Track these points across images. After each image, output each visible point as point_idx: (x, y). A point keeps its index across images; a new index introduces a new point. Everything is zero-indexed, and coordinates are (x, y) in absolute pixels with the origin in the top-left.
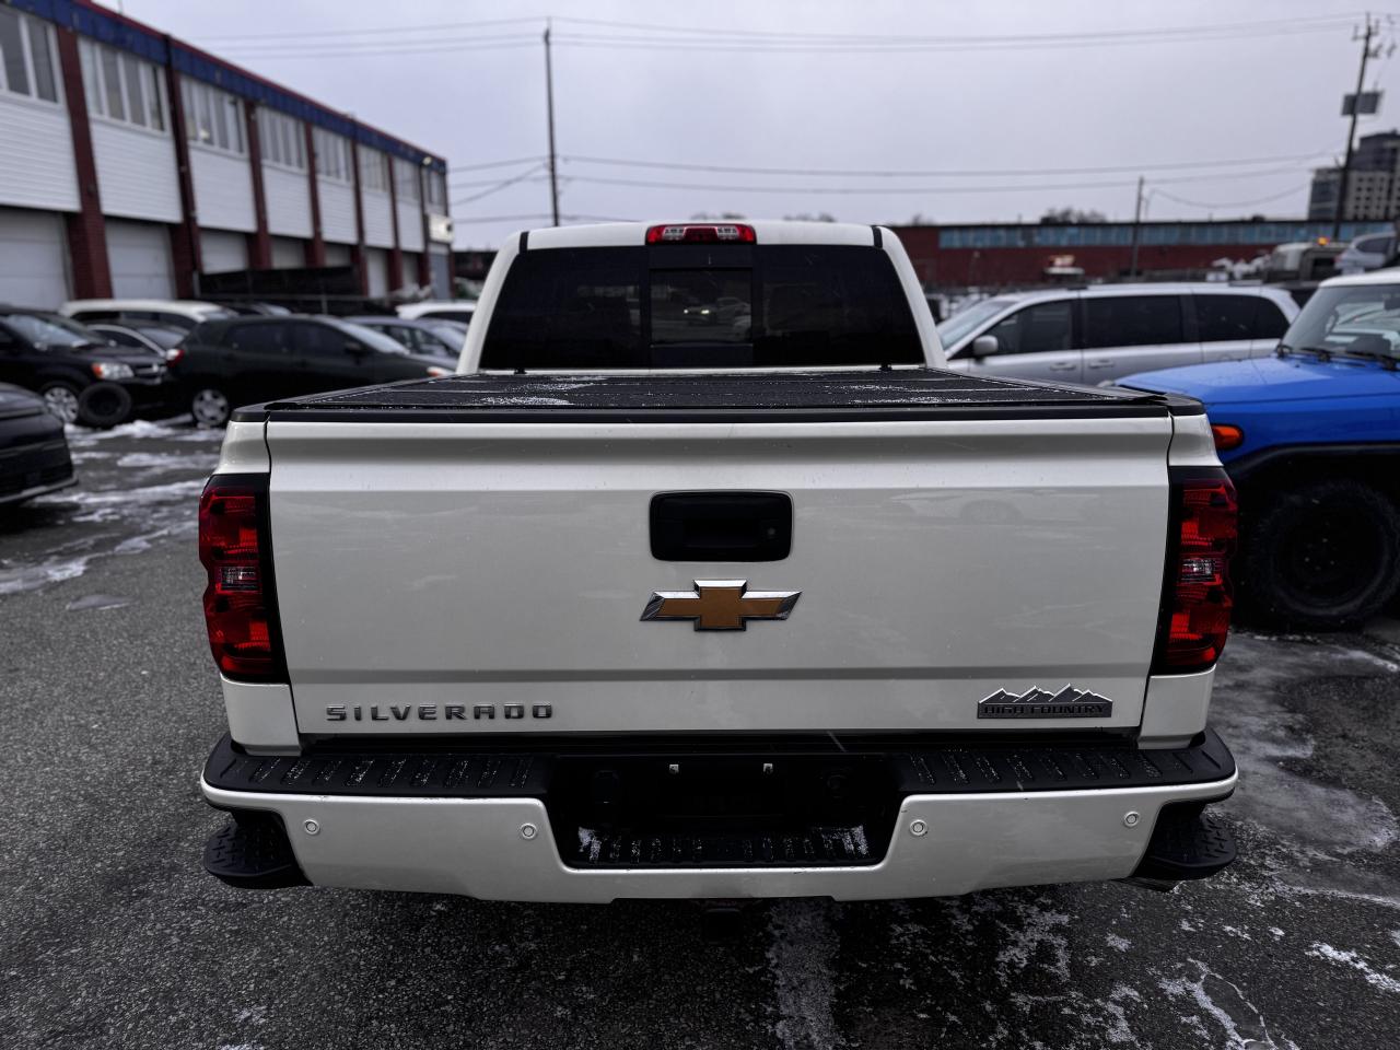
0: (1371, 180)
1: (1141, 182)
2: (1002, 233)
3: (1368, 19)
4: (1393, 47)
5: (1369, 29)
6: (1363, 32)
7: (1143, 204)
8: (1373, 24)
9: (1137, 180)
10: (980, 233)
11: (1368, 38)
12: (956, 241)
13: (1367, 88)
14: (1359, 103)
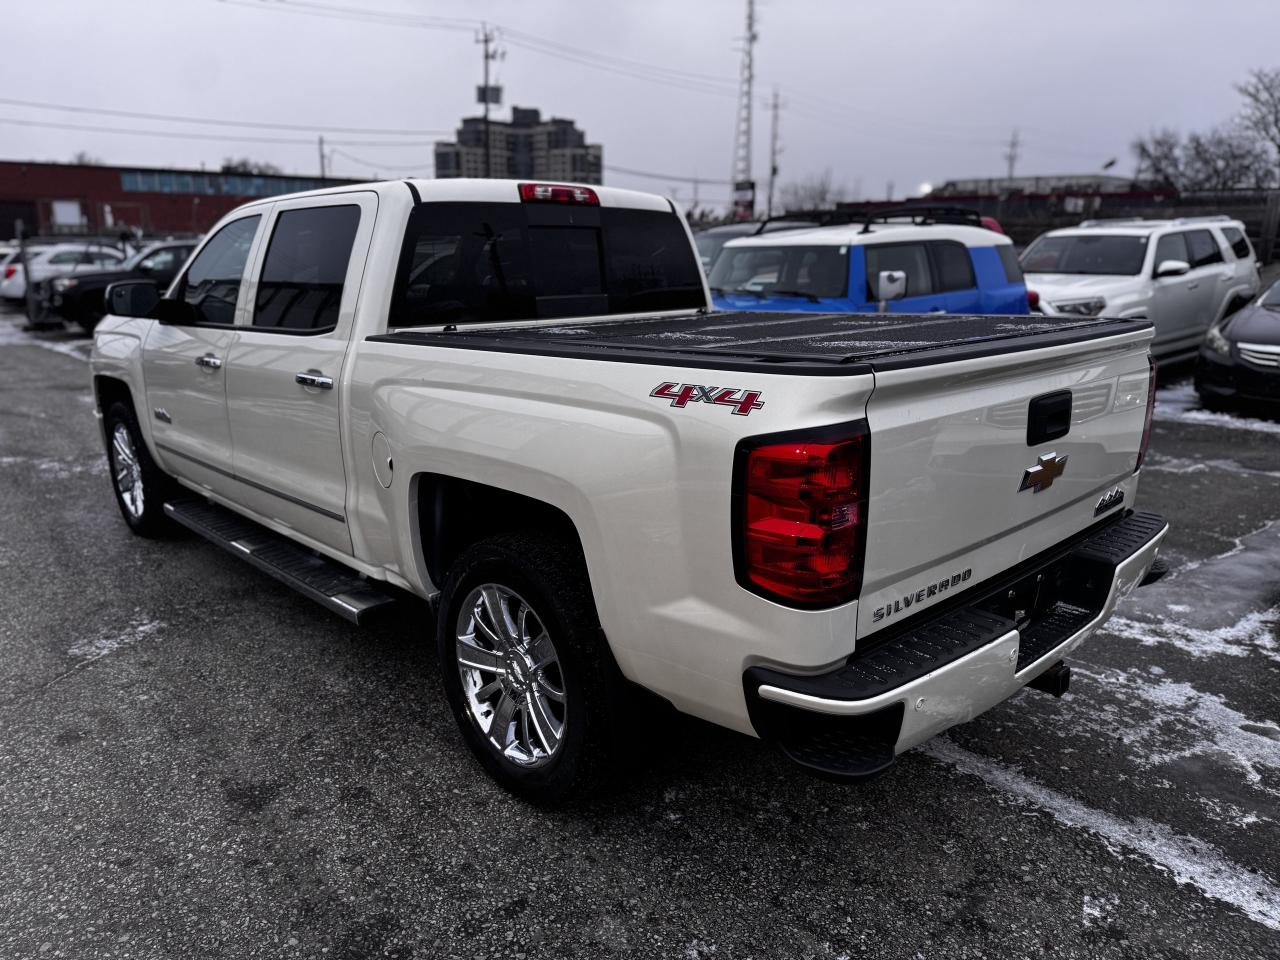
0: (474, 154)
1: (321, 142)
2: (189, 179)
3: (484, 28)
5: (486, 35)
6: (481, 37)
7: (326, 161)
8: (488, 32)
10: (165, 178)
11: (486, 41)
12: (141, 184)
13: (492, 82)
14: (488, 94)
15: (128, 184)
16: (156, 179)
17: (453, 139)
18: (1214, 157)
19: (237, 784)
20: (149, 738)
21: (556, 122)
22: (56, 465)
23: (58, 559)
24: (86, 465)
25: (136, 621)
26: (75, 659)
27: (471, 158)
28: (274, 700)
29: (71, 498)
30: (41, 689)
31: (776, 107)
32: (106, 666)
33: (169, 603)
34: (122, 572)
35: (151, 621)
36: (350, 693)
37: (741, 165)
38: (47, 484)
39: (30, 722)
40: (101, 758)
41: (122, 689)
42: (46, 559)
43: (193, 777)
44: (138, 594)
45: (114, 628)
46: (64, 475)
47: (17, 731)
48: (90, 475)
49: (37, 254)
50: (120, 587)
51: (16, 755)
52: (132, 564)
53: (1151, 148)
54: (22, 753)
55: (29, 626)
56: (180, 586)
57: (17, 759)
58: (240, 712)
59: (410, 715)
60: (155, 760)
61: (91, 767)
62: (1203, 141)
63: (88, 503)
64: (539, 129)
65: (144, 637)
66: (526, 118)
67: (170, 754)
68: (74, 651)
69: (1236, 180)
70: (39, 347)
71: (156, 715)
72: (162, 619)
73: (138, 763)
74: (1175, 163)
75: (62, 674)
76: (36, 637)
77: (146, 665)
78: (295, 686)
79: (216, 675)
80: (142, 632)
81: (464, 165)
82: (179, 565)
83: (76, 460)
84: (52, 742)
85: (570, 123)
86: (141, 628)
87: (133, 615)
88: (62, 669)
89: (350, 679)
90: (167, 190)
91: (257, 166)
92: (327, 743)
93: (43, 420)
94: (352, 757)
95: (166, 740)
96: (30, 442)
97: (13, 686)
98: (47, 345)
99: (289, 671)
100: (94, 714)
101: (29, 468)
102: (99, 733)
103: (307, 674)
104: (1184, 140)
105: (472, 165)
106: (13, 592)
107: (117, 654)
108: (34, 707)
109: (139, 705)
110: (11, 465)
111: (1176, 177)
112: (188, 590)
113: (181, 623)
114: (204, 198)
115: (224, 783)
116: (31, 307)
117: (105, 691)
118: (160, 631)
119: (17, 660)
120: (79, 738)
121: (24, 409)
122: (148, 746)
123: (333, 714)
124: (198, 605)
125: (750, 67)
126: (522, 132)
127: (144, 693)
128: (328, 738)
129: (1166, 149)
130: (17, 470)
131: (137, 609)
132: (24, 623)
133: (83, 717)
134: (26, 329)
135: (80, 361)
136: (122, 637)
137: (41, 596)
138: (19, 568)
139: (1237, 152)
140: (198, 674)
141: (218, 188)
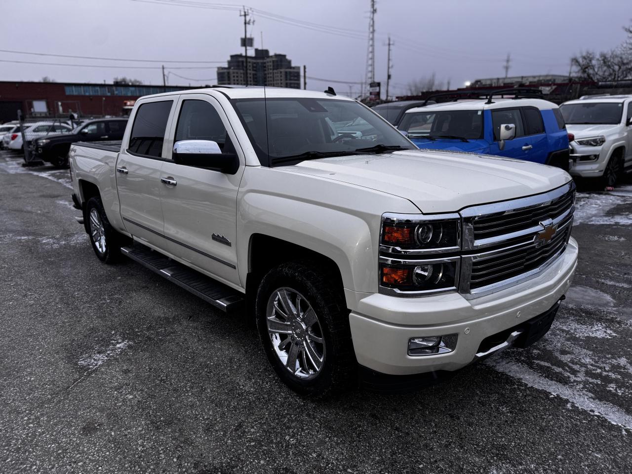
0: (237, 73)
1: (164, 68)
2: (98, 88)
3: (244, 9)
4: (254, 21)
5: (245, 12)
6: (243, 13)
8: (246, 11)
9: (162, 67)
10: (86, 88)
11: (245, 15)
12: (75, 92)
13: (248, 36)
14: (246, 42)
15: (68, 91)
16: (82, 88)
17: (226, 65)
18: (614, 64)
19: (205, 466)
20: (140, 429)
21: (276, 56)
22: (51, 241)
23: (61, 299)
24: (67, 240)
25: (115, 340)
26: (83, 369)
27: (235, 75)
28: (211, 397)
29: (62, 260)
30: (66, 390)
31: (389, 45)
32: (103, 373)
33: (131, 328)
34: (100, 307)
35: (123, 341)
36: (255, 391)
37: (370, 75)
38: (47, 252)
39: (64, 417)
40: (113, 445)
41: (116, 390)
42: (55, 299)
43: (175, 460)
44: (112, 322)
45: (103, 345)
46: (56, 246)
47: (56, 424)
48: (70, 246)
49: (28, 127)
50: (100, 317)
51: (58, 443)
52: (104, 302)
53: (580, 60)
54: (62, 442)
55: (52, 345)
56: (135, 316)
57: (59, 448)
58: (192, 406)
59: (298, 408)
60: (147, 446)
61: (108, 453)
62: (607, 56)
63: (72, 263)
64: (268, 60)
65: (121, 352)
66: (262, 54)
67: (156, 441)
68: (81, 362)
69: (625, 75)
70: (31, 174)
71: (141, 410)
72: (130, 339)
73: (137, 449)
74: (593, 67)
75: (77, 380)
76: (58, 353)
77: (126, 372)
78: (221, 386)
79: (171, 379)
80: (119, 348)
81: (232, 79)
82: (131, 302)
83: (61, 237)
84: (79, 432)
85: (285, 56)
86: (118, 346)
87: (112, 336)
88: (76, 376)
89: (253, 381)
90: (87, 94)
91: (131, 81)
92: (253, 431)
93: (40, 214)
94: (272, 442)
95: (151, 430)
96: (35, 227)
97: (49, 389)
98: (36, 173)
99: (214, 375)
100: (102, 410)
101: (37, 242)
102: (108, 425)
103: (226, 377)
104: (598, 56)
105: (236, 78)
106: (40, 323)
107: (108, 363)
108: (64, 405)
109: (128, 403)
110: (27, 241)
111: (593, 75)
112: (140, 319)
113: (141, 341)
114: (107, 97)
115: (196, 466)
116: (26, 153)
117: (105, 392)
118: (130, 347)
119: (49, 370)
120: (95, 429)
121: (29, 209)
122: (141, 435)
123: (250, 407)
124: (148, 329)
125: (373, 26)
126: (260, 61)
127: (130, 393)
128: (253, 427)
129: (588, 61)
130: (31, 244)
131: (113, 332)
132: (49, 343)
133: (96, 412)
134: (24, 165)
135: (54, 181)
136: (108, 352)
137: (56, 324)
138: (40, 305)
139: (625, 61)
140: (160, 379)
141: (112, 92)
